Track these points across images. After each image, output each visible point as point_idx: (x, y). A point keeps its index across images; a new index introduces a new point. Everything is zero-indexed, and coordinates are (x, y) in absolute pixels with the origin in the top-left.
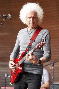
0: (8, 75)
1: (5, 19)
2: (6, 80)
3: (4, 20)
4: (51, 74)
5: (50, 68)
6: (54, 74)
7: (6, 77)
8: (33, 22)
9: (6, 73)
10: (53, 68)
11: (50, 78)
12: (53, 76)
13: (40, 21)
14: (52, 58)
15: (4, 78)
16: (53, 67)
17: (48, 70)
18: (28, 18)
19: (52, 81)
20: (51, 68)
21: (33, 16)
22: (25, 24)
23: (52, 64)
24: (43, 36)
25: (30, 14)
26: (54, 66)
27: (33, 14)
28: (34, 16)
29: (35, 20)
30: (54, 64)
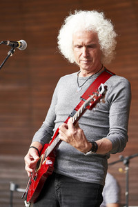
0: (17, 187)
1: (12, 52)
2: (12, 197)
3: (9, 53)
4: (124, 185)
5: (120, 170)
6: (131, 185)
7: (12, 192)
8: (88, 56)
9: (14, 180)
10: (128, 170)
11: (119, 194)
12: (128, 191)
13: (106, 55)
14: (128, 146)
15: (9, 194)
16: (127, 168)
17: (114, 175)
18: (75, 46)
19: (125, 202)
20: (124, 169)
21: (86, 41)
22: (72, 62)
23: (125, 162)
24: (112, 91)
25: (79, 38)
26: (131, 165)
27: (87, 36)
28: (90, 42)
29: (91, 52)
30: (131, 160)
